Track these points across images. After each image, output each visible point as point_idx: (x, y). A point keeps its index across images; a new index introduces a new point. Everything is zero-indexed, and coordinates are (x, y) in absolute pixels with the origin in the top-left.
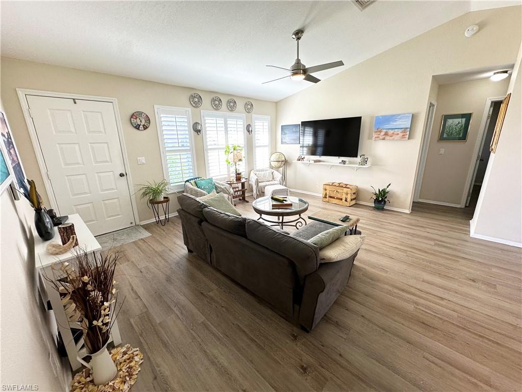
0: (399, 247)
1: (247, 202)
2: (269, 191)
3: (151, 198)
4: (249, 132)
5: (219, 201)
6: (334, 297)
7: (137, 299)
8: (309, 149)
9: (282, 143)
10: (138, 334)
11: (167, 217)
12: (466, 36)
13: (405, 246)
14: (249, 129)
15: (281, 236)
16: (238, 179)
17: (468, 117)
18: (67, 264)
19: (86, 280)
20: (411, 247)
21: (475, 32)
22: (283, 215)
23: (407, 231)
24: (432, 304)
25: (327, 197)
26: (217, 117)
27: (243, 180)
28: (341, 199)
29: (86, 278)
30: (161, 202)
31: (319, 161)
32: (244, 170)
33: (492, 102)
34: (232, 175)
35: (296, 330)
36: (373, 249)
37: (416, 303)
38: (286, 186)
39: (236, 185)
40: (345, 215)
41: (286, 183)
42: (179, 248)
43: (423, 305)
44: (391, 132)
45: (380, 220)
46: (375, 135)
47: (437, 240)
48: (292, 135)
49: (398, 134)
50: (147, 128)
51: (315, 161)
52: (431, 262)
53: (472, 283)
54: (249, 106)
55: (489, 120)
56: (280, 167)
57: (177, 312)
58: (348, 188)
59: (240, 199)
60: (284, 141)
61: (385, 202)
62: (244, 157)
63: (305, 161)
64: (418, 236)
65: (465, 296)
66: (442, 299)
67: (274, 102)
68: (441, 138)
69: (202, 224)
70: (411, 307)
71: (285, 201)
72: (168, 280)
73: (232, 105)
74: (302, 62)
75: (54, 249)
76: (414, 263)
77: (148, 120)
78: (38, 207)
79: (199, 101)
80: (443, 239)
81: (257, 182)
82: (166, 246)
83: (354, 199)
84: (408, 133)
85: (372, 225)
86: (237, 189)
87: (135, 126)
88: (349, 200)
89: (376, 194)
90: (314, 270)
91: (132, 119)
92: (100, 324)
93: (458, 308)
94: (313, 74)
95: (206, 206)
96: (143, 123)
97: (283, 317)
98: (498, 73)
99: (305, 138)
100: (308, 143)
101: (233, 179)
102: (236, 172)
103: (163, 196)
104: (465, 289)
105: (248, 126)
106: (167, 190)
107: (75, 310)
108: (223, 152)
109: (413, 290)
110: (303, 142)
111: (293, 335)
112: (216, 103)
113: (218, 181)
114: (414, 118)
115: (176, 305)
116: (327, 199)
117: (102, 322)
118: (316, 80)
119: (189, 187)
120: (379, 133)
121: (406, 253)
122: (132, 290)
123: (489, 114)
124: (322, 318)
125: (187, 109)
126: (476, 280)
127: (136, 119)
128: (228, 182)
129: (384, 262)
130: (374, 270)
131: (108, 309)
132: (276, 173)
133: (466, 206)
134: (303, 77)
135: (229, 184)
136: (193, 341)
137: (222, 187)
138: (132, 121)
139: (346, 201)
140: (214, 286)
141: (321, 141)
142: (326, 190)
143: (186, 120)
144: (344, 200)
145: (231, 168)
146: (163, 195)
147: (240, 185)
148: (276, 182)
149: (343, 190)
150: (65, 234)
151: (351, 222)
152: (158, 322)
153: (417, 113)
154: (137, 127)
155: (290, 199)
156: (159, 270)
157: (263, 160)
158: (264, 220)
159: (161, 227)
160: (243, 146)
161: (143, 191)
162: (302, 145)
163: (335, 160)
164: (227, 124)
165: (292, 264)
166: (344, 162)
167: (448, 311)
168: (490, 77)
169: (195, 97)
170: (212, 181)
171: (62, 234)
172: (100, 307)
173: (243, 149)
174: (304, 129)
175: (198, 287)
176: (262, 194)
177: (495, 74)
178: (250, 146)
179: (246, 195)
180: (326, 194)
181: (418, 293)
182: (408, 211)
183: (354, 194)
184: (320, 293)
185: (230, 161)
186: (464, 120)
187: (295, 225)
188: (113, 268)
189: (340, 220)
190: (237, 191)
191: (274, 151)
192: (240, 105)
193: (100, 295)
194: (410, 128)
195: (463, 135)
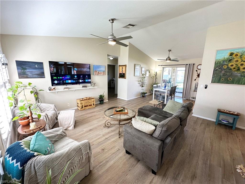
28: (91, 105)
44: (100, 72)
49: (102, 73)
58: (93, 98)
84: (105, 73)
89: (99, 98)
120: (96, 72)
142: (82, 103)
149: (91, 100)
177: (110, 57)
180: (82, 106)
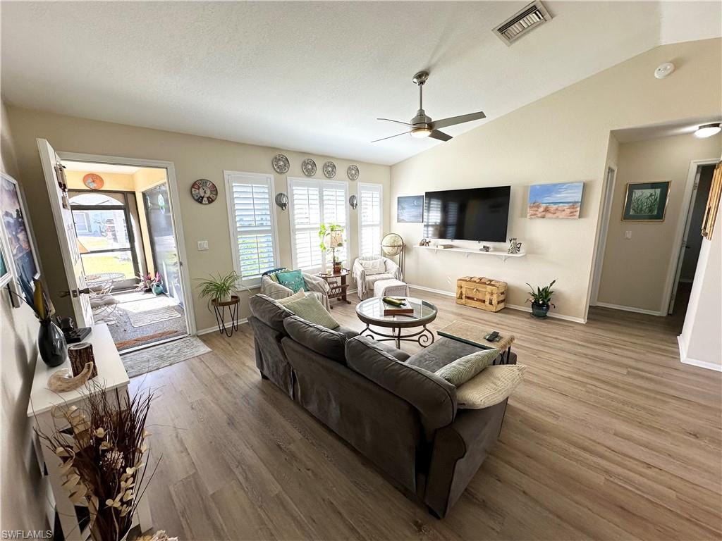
0: (574, 377)
1: (349, 303)
2: (380, 287)
3: (214, 297)
4: (353, 205)
5: (308, 305)
6: (479, 459)
7: (182, 452)
8: (436, 229)
9: (399, 221)
10: (179, 512)
11: (235, 324)
12: (657, 77)
13: (583, 375)
14: (352, 202)
15: (397, 367)
16: (337, 270)
17: (664, 186)
18: (74, 408)
19: (100, 434)
20: (592, 378)
21: (669, 71)
22: (400, 325)
23: (585, 352)
24: (631, 474)
25: (463, 297)
26: (309, 185)
27: (343, 273)
28: (484, 301)
29: (100, 432)
30: (228, 304)
31: (451, 247)
32: (345, 258)
33: (698, 167)
34: (327, 265)
35: (421, 515)
36: (535, 379)
37: (607, 472)
38: (403, 281)
39: (334, 280)
40: (491, 330)
41: (404, 277)
42: (250, 371)
43: (618, 476)
44: (553, 207)
45: (541, 333)
46: (530, 212)
47: (631, 367)
48: (412, 210)
49: (564, 211)
50: (213, 201)
51: (446, 247)
52: (625, 403)
53: (693, 440)
54: (353, 171)
55: (696, 191)
56: (395, 254)
57: (240, 477)
58: (493, 285)
59: (339, 299)
60: (401, 218)
61: (548, 306)
62: (346, 241)
63: (431, 246)
64: (602, 360)
65: (686, 462)
66: (649, 466)
67: (387, 166)
68: (626, 216)
69: (282, 340)
70: (599, 479)
71: (404, 305)
72: (231, 422)
73: (330, 170)
74: (427, 114)
75: (59, 383)
76: (598, 403)
77: (214, 190)
78: (45, 317)
79: (285, 165)
80: (640, 365)
81: (364, 275)
82: (232, 368)
83: (502, 301)
84: (578, 209)
85: (530, 342)
86: (335, 285)
87: (196, 198)
88: (495, 302)
89: (534, 295)
90: (449, 423)
91: (193, 190)
92: (117, 504)
93: (676, 483)
94: (443, 130)
95: (288, 315)
96: (208, 194)
97: (400, 491)
98: (705, 126)
99: (430, 214)
100: (434, 221)
101: (330, 270)
102: (334, 261)
103: (230, 296)
104: (684, 451)
105: (352, 198)
106: (236, 286)
107: (79, 483)
108: (315, 234)
109: (600, 449)
110: (428, 219)
111: (416, 523)
112: (309, 167)
113: (307, 274)
114: (586, 188)
115: (239, 463)
116: (463, 301)
117: (121, 500)
118: (445, 138)
119: (267, 283)
120: (536, 209)
121: (585, 386)
122: (177, 437)
123: (695, 183)
124: (463, 494)
125: (267, 175)
126: (698, 435)
127: (198, 189)
128: (323, 276)
129: (554, 401)
130: (539, 415)
131: (132, 479)
132: (389, 262)
133: (668, 314)
134: (429, 133)
135: (323, 278)
136: (261, 529)
137: (314, 282)
138: (193, 193)
139: (491, 303)
140: (297, 435)
141: (452, 217)
142: (461, 287)
143: (267, 191)
144: (487, 303)
145: (327, 256)
146: (231, 293)
147: (339, 280)
148: (390, 276)
149: (486, 288)
150: (78, 360)
151: (503, 342)
152: (211, 493)
153: (591, 182)
154: (200, 200)
155: (410, 302)
156: (219, 406)
157: (372, 243)
158: (372, 331)
159: (227, 339)
160: (344, 225)
161: (203, 287)
162: (425, 224)
163: (474, 246)
164: (323, 196)
165: (415, 413)
166: (486, 249)
167: (660, 488)
168: (694, 132)
169: (279, 159)
170: (300, 273)
171: (74, 360)
172: (120, 475)
173: (345, 230)
174: (430, 201)
175: (273, 435)
176: (369, 293)
177: (700, 128)
178: (354, 226)
179: (348, 293)
180: (461, 294)
181: (608, 454)
182: (582, 321)
183: (502, 293)
184: (457, 460)
185: (326, 245)
186: (658, 191)
187: (417, 339)
188: (144, 412)
189: (485, 338)
190: (335, 288)
191: (387, 231)
192: (341, 170)
193: (121, 456)
194: (582, 202)
195: (657, 211)
